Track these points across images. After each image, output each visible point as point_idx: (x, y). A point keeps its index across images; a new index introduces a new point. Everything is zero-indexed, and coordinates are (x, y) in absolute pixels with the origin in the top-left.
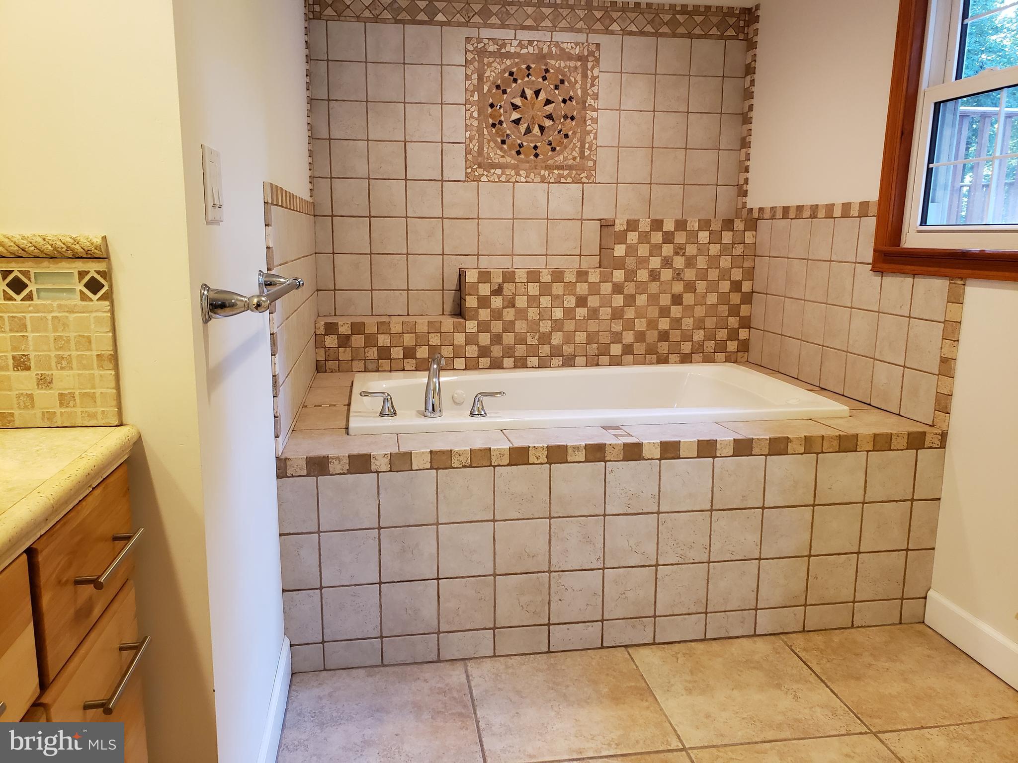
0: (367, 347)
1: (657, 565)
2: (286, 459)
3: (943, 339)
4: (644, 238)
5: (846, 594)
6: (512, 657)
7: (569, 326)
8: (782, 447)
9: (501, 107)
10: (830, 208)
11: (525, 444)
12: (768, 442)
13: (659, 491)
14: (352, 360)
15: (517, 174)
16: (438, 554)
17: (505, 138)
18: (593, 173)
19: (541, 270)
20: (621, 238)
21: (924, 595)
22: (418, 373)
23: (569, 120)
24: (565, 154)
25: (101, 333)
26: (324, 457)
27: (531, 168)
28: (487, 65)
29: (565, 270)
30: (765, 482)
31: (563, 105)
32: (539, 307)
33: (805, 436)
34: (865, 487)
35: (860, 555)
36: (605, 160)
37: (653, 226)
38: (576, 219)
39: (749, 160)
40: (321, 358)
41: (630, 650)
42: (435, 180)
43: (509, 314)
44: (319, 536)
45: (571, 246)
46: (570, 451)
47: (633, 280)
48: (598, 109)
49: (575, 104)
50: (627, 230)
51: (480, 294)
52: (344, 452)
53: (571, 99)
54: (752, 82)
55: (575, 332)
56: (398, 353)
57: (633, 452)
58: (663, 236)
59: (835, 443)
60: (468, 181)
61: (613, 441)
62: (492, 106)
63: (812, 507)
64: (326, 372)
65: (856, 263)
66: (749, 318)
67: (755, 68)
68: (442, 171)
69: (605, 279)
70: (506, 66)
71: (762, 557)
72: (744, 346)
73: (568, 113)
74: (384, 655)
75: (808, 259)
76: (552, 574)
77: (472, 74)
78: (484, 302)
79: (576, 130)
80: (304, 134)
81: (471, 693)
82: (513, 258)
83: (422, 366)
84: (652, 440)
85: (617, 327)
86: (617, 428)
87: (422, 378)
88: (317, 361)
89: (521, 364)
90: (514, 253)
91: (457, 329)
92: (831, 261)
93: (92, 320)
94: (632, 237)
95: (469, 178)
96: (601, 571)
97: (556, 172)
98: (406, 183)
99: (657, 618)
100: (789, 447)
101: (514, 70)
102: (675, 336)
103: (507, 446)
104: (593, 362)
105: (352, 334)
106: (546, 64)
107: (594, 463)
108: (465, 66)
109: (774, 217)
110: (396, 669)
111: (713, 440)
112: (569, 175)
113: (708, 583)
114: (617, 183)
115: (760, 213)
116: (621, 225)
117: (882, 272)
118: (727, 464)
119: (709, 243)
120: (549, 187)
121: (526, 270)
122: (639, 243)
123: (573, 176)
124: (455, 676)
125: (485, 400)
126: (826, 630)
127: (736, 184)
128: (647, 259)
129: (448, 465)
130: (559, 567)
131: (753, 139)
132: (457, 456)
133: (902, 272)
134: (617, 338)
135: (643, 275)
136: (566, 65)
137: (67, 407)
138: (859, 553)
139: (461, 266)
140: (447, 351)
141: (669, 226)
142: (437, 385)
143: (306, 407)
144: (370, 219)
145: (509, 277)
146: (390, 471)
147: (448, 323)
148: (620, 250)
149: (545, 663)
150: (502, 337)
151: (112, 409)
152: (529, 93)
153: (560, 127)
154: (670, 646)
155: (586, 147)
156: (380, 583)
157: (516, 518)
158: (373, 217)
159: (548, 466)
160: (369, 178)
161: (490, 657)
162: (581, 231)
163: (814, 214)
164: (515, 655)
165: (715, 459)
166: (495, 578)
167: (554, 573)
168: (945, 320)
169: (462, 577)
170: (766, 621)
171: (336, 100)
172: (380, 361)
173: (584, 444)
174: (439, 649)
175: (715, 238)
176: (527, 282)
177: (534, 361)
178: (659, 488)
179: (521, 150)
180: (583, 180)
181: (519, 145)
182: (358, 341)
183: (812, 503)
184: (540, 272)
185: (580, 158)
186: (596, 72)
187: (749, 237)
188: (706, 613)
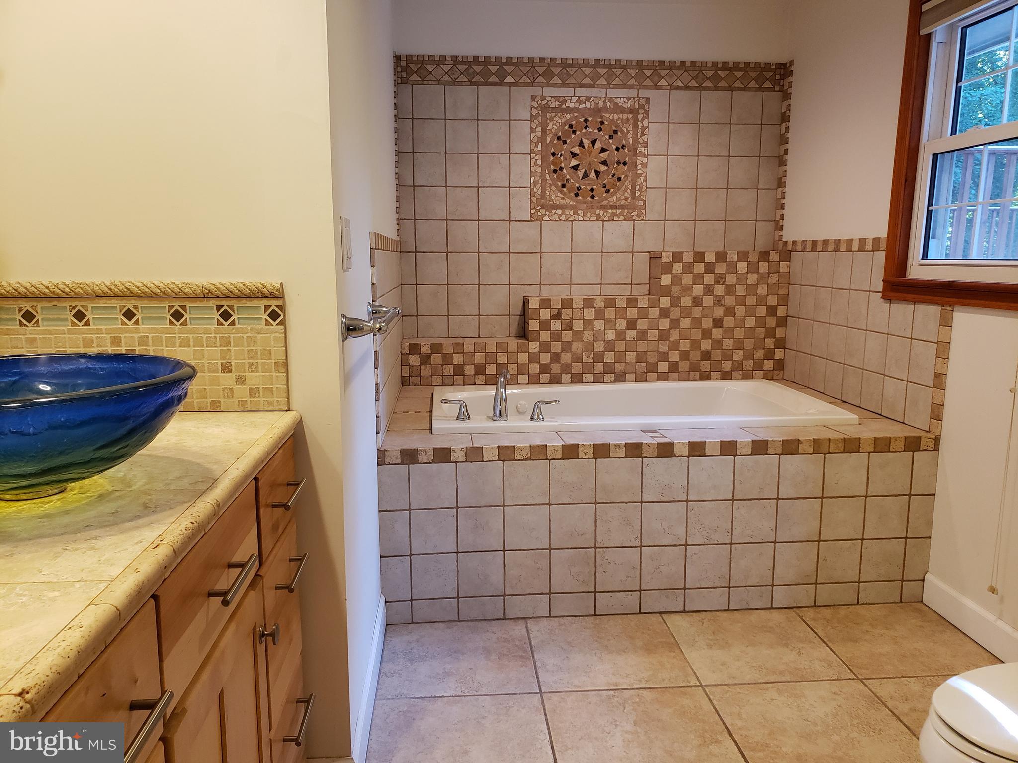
0: (444, 365)
1: (686, 545)
2: (385, 450)
3: (937, 357)
4: (688, 268)
5: (852, 575)
6: (564, 618)
7: (621, 346)
8: (794, 447)
9: (561, 155)
10: (850, 242)
11: (575, 442)
12: (781, 443)
13: (688, 483)
14: (431, 376)
15: (576, 213)
16: (504, 530)
17: (565, 183)
18: (643, 211)
19: (595, 297)
20: (667, 269)
21: (921, 578)
22: (487, 387)
23: (622, 165)
24: (618, 195)
25: (278, 347)
26: (414, 449)
27: (588, 208)
28: (549, 119)
29: (617, 297)
30: (779, 477)
31: (616, 152)
32: (594, 330)
33: (814, 439)
34: (868, 483)
35: (864, 542)
36: (654, 201)
37: (696, 258)
38: (627, 252)
39: (785, 198)
40: (406, 374)
41: (664, 616)
42: (504, 220)
43: (567, 336)
44: (410, 513)
45: (622, 276)
46: (612, 448)
47: (678, 305)
48: (648, 155)
49: (627, 151)
50: (673, 262)
51: (541, 318)
52: (430, 446)
53: (623, 146)
54: (788, 128)
55: (625, 351)
56: (470, 370)
57: (666, 450)
58: (705, 267)
59: (841, 445)
60: (532, 221)
61: (649, 441)
62: (554, 154)
63: (820, 499)
64: (409, 386)
65: (870, 291)
66: (783, 340)
67: (789, 116)
68: (510, 212)
69: (653, 304)
70: (566, 119)
71: (777, 541)
72: (780, 365)
73: (620, 159)
74: (460, 612)
75: (832, 288)
76: (598, 550)
77: (536, 128)
78: (545, 326)
79: (628, 174)
80: (393, 182)
81: (530, 643)
82: (571, 287)
83: (491, 381)
84: (682, 440)
85: (664, 347)
86: (655, 431)
87: (491, 391)
88: (402, 376)
89: (577, 380)
90: (573, 282)
91: (522, 349)
92: (850, 289)
93: (272, 338)
94: (677, 268)
95: (533, 218)
96: (639, 548)
97: (610, 211)
98: (479, 223)
99: (687, 590)
100: (800, 448)
101: (574, 123)
102: (717, 355)
103: (560, 443)
104: (642, 378)
105: (432, 354)
106: (602, 117)
107: (633, 459)
108: (531, 120)
109: (804, 249)
110: (470, 624)
111: (734, 441)
112: (622, 214)
113: (730, 562)
114: (665, 220)
115: (794, 246)
116: (667, 257)
117: (890, 300)
118: (745, 461)
119: (747, 273)
120: (603, 224)
121: (582, 297)
122: (683, 273)
123: (625, 214)
124: (518, 630)
125: (543, 406)
126: (834, 605)
127: (774, 219)
128: (691, 287)
129: (512, 458)
130: (604, 544)
131: (788, 179)
132: (519, 451)
133: (905, 300)
134: (663, 356)
135: (687, 301)
136: (619, 118)
137: (254, 397)
138: (863, 539)
139: (525, 294)
140: (512, 368)
141: (710, 258)
142: (504, 395)
143: (396, 413)
144: (447, 255)
145: (567, 303)
146: (466, 462)
147: (513, 344)
148: (666, 280)
149: (592, 623)
150: (560, 356)
151: (284, 399)
152: (586, 142)
153: (613, 172)
154: (698, 614)
155: (637, 189)
156: (457, 553)
157: (567, 502)
158: (450, 252)
159: (594, 460)
160: (447, 219)
161: (546, 617)
162: (632, 263)
163: (837, 248)
164: (567, 617)
165: (736, 457)
166: (550, 551)
167: (599, 549)
168: (938, 341)
169: (524, 550)
170: (781, 596)
171: (420, 153)
172: (455, 376)
173: (624, 443)
174: (504, 609)
175: (753, 268)
176: (583, 308)
177: (589, 377)
178: (688, 480)
179: (579, 192)
180: (634, 218)
181: (577, 188)
182: (436, 359)
183: (821, 495)
184: (594, 299)
185: (632, 198)
186: (646, 123)
187: (783, 267)
188: (729, 587)
